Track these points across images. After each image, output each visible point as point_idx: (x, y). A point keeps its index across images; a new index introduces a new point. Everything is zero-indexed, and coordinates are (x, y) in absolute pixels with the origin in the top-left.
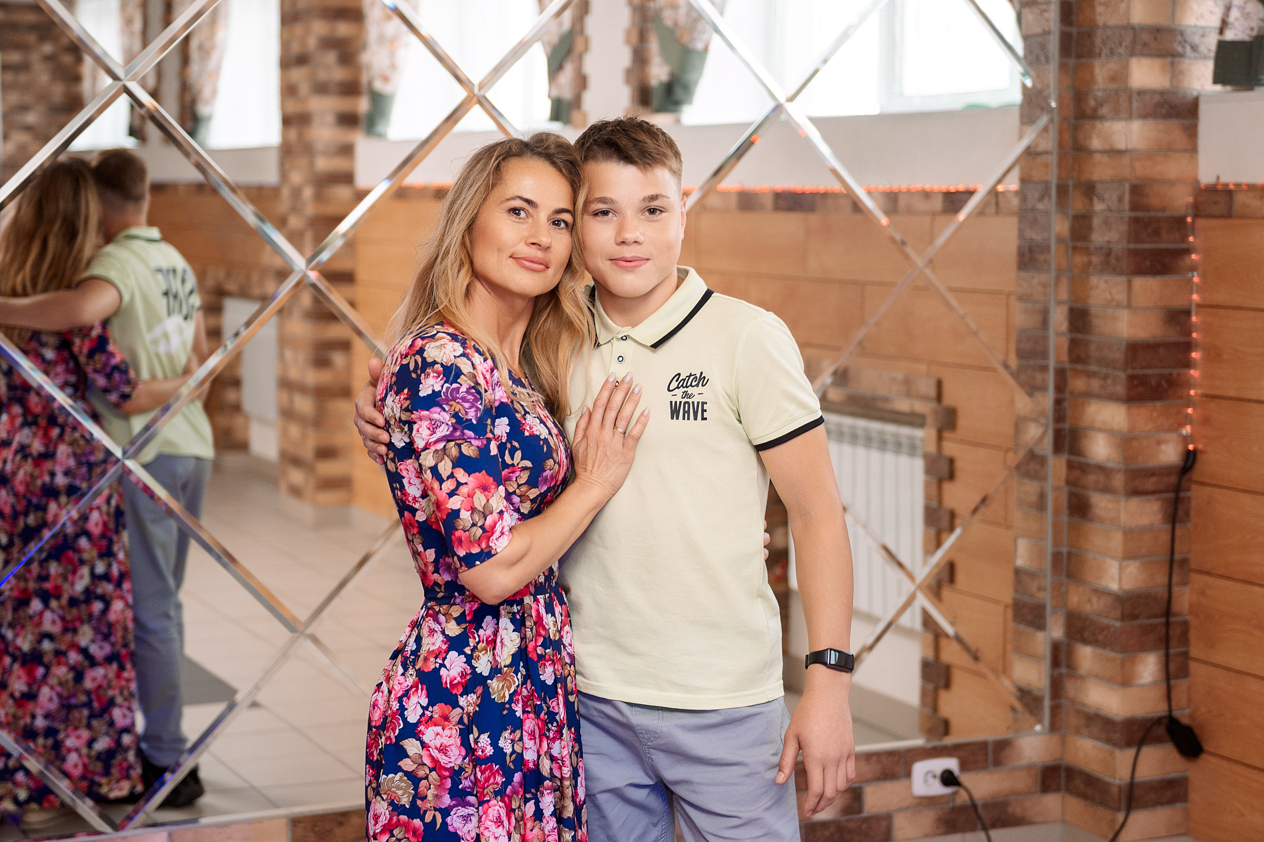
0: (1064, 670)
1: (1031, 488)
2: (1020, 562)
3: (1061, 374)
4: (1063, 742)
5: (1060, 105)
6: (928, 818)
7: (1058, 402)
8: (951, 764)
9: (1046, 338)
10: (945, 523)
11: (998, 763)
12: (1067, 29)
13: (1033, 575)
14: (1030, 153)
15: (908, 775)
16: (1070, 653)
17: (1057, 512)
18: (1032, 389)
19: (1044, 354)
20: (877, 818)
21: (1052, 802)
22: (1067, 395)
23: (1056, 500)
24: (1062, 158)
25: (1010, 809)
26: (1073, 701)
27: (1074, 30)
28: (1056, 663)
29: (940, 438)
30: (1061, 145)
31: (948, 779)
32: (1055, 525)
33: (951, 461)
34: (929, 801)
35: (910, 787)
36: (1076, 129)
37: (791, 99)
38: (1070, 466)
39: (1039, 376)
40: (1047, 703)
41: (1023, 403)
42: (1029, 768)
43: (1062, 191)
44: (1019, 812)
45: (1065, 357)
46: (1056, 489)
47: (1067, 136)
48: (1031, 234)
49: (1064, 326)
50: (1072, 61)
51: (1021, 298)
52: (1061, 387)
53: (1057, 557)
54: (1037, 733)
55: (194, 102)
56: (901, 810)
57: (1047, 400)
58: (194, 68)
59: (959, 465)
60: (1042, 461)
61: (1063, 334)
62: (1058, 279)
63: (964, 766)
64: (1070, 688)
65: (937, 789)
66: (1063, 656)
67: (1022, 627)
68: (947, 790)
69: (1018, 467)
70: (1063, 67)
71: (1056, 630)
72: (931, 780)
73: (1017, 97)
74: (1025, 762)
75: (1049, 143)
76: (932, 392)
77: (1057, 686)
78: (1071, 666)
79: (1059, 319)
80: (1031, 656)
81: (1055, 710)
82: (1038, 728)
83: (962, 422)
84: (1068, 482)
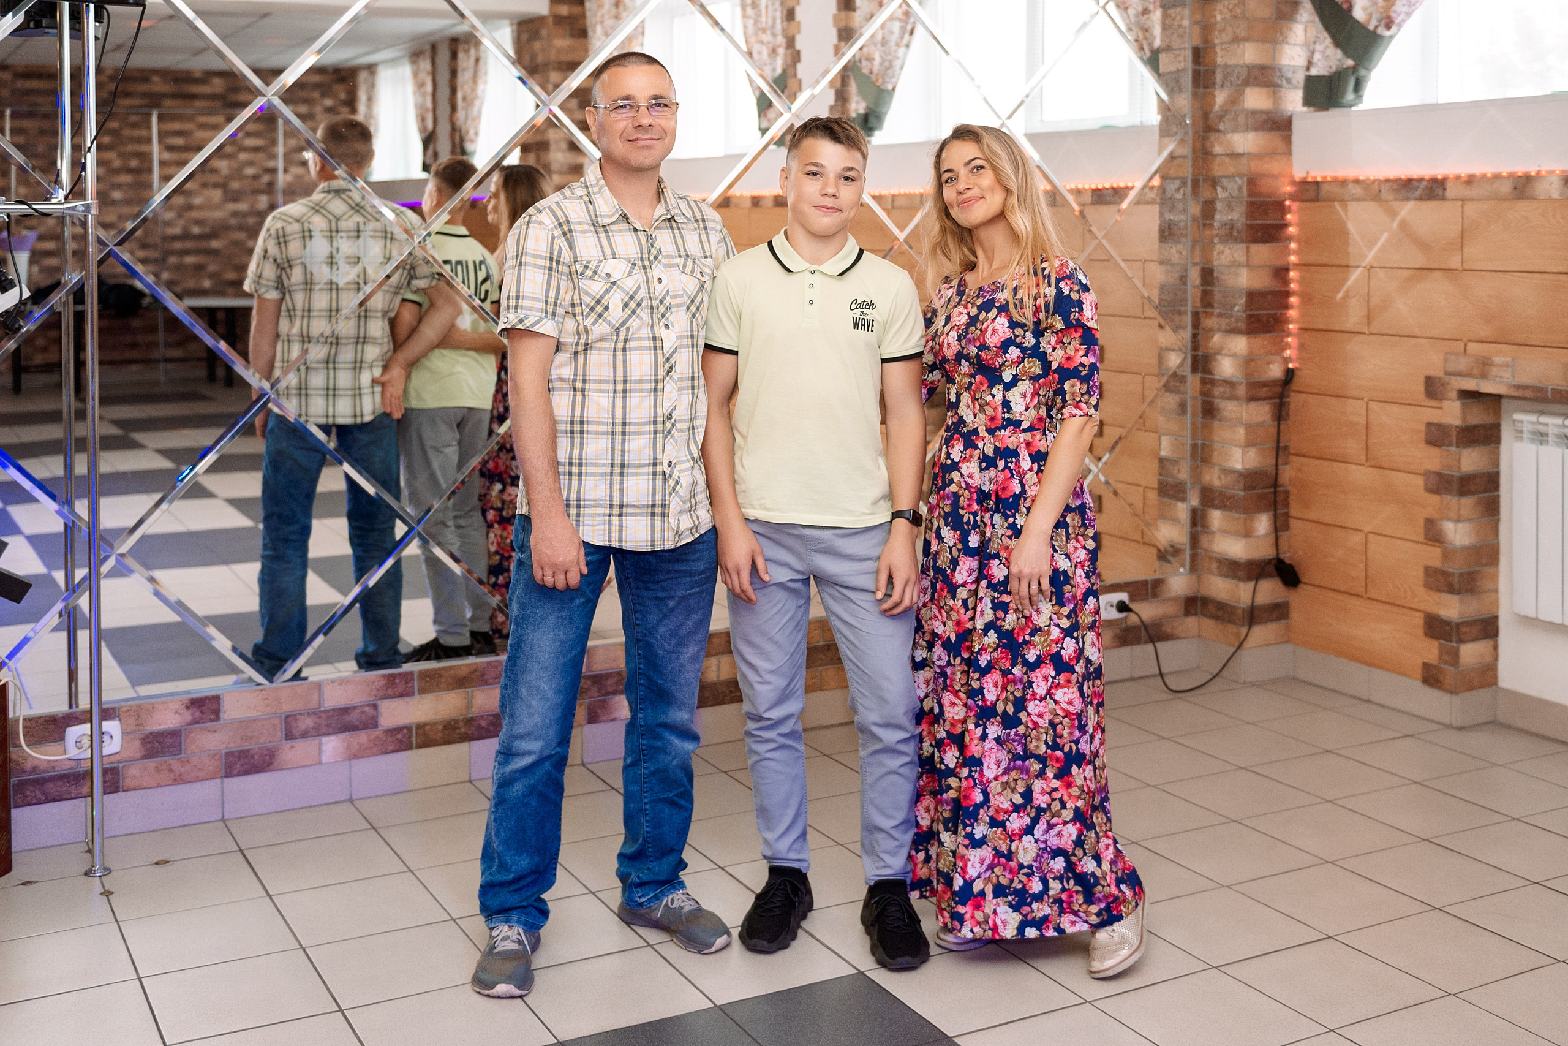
0: (1199, 528)
1: (1172, 400)
2: (1163, 453)
3: (1196, 316)
4: (1199, 580)
5: (1193, 123)
7: (1195, 336)
8: (1124, 596)
9: (1185, 292)
11: (1155, 595)
12: (1197, 68)
13: (1174, 462)
14: (1172, 157)
16: (1204, 516)
17: (1194, 415)
18: (1176, 329)
19: (1185, 300)
21: (1192, 622)
22: (1201, 331)
23: (1193, 407)
24: (1195, 159)
25: (1163, 628)
26: (1206, 550)
27: (1202, 68)
28: (1194, 523)
30: (1194, 151)
31: (1122, 607)
32: (1193, 424)
34: (1110, 623)
36: (1205, 139)
37: (1009, 118)
38: (1203, 382)
39: (1177, 318)
40: (1188, 553)
41: (1166, 337)
42: (1175, 599)
43: (1196, 184)
44: (1169, 630)
45: (1199, 304)
46: (1194, 398)
47: (1198, 144)
48: (1168, 216)
49: (1198, 282)
50: (1201, 91)
51: (1162, 263)
52: (1196, 325)
53: (1194, 447)
54: (1181, 574)
55: (462, 140)
57: (1187, 334)
58: (460, 114)
60: (1182, 379)
61: (1197, 286)
62: (1193, 247)
63: (1132, 598)
64: (1204, 540)
65: (1113, 614)
66: (1198, 518)
67: (1165, 500)
68: (1123, 615)
69: (1164, 386)
70: (1195, 95)
71: (1195, 501)
72: (1110, 608)
73: (1154, 118)
74: (1173, 594)
75: (1186, 150)
77: (1194, 540)
78: (1205, 526)
79: (1194, 276)
80: (1175, 520)
81: (1194, 557)
82: (1182, 570)
84: (1202, 394)
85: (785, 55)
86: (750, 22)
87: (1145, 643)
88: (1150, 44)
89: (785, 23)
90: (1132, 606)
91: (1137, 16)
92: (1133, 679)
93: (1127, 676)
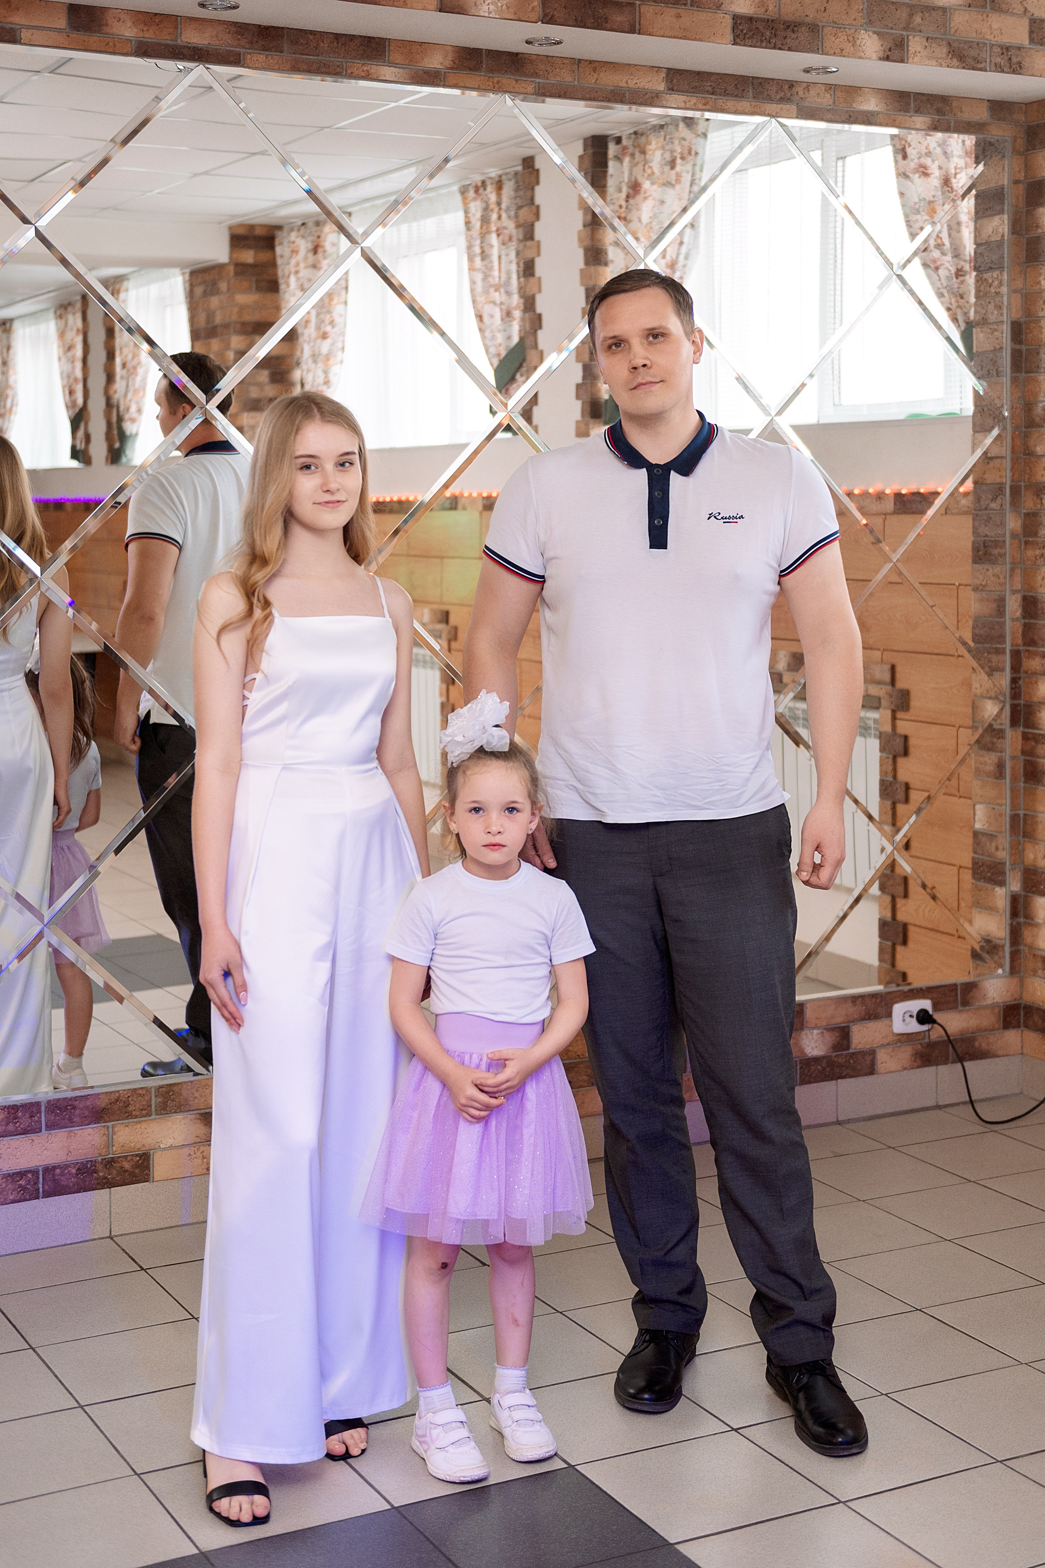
0: (1022, 920)
1: (990, 760)
2: (978, 826)
3: (1016, 655)
4: (1022, 985)
5: (1012, 415)
6: (906, 1053)
7: (1014, 681)
8: (926, 1004)
9: (1002, 625)
10: (901, 795)
11: (966, 1003)
12: (1018, 347)
13: (992, 837)
14: (986, 458)
15: (890, 1015)
16: (1027, 904)
17: (1014, 779)
18: (992, 671)
19: (1001, 638)
20: (863, 1053)
21: (1012, 1037)
22: (1022, 675)
23: (1013, 768)
24: (1015, 461)
25: (977, 1044)
26: (1031, 947)
27: (1024, 348)
28: (1014, 913)
29: (894, 718)
30: (1013, 451)
31: (923, 1017)
32: (1012, 790)
33: (906, 738)
34: (907, 1038)
35: (891, 1026)
36: (1027, 436)
37: (779, 413)
38: (1025, 737)
39: (994, 658)
40: (1007, 949)
41: (981, 681)
42: (993, 1006)
43: (1016, 491)
44: (984, 1046)
45: (1020, 641)
46: (1013, 758)
47: (1018, 443)
48: (984, 530)
49: (1019, 614)
50: (1022, 376)
51: (976, 589)
52: (1016, 667)
53: (1014, 818)
54: (999, 976)
55: (120, 419)
56: (883, 1046)
57: (1004, 680)
58: (119, 385)
59: (912, 742)
60: (1000, 734)
61: (1017, 619)
62: (1012, 570)
63: (935, 1006)
64: (1027, 935)
65: (914, 1027)
66: (1020, 907)
67: (981, 884)
68: (925, 1027)
69: (978, 742)
70: (1014, 380)
71: (1015, 886)
72: (908, 1019)
73: (968, 407)
74: (989, 1002)
75: (1005, 450)
76: (887, 677)
77: (1016, 934)
78: (1029, 917)
79: (1013, 606)
80: (991, 909)
81: (1015, 955)
82: (1000, 971)
83: (915, 703)
84: (1023, 752)
85: (523, 319)
86: (479, 277)
87: (953, 1062)
88: (966, 314)
89: (522, 279)
90: (937, 1016)
91: (948, 278)
92: (938, 1107)
93: (931, 1103)
